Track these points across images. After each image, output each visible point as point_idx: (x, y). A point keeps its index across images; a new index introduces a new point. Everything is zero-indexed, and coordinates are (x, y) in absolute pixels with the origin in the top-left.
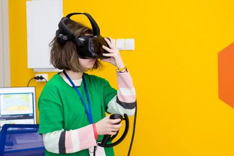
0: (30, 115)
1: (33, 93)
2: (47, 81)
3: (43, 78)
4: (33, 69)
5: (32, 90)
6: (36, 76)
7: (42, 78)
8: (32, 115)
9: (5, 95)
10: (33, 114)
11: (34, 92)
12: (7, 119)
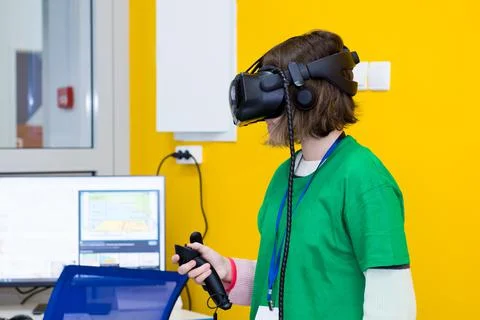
0: (151, 243)
1: (158, 192)
2: (199, 162)
3: (191, 156)
4: (171, 134)
5: (158, 183)
6: (177, 151)
7: (187, 155)
8: (155, 243)
9: (92, 195)
10: (158, 241)
11: (161, 188)
12: (96, 250)
